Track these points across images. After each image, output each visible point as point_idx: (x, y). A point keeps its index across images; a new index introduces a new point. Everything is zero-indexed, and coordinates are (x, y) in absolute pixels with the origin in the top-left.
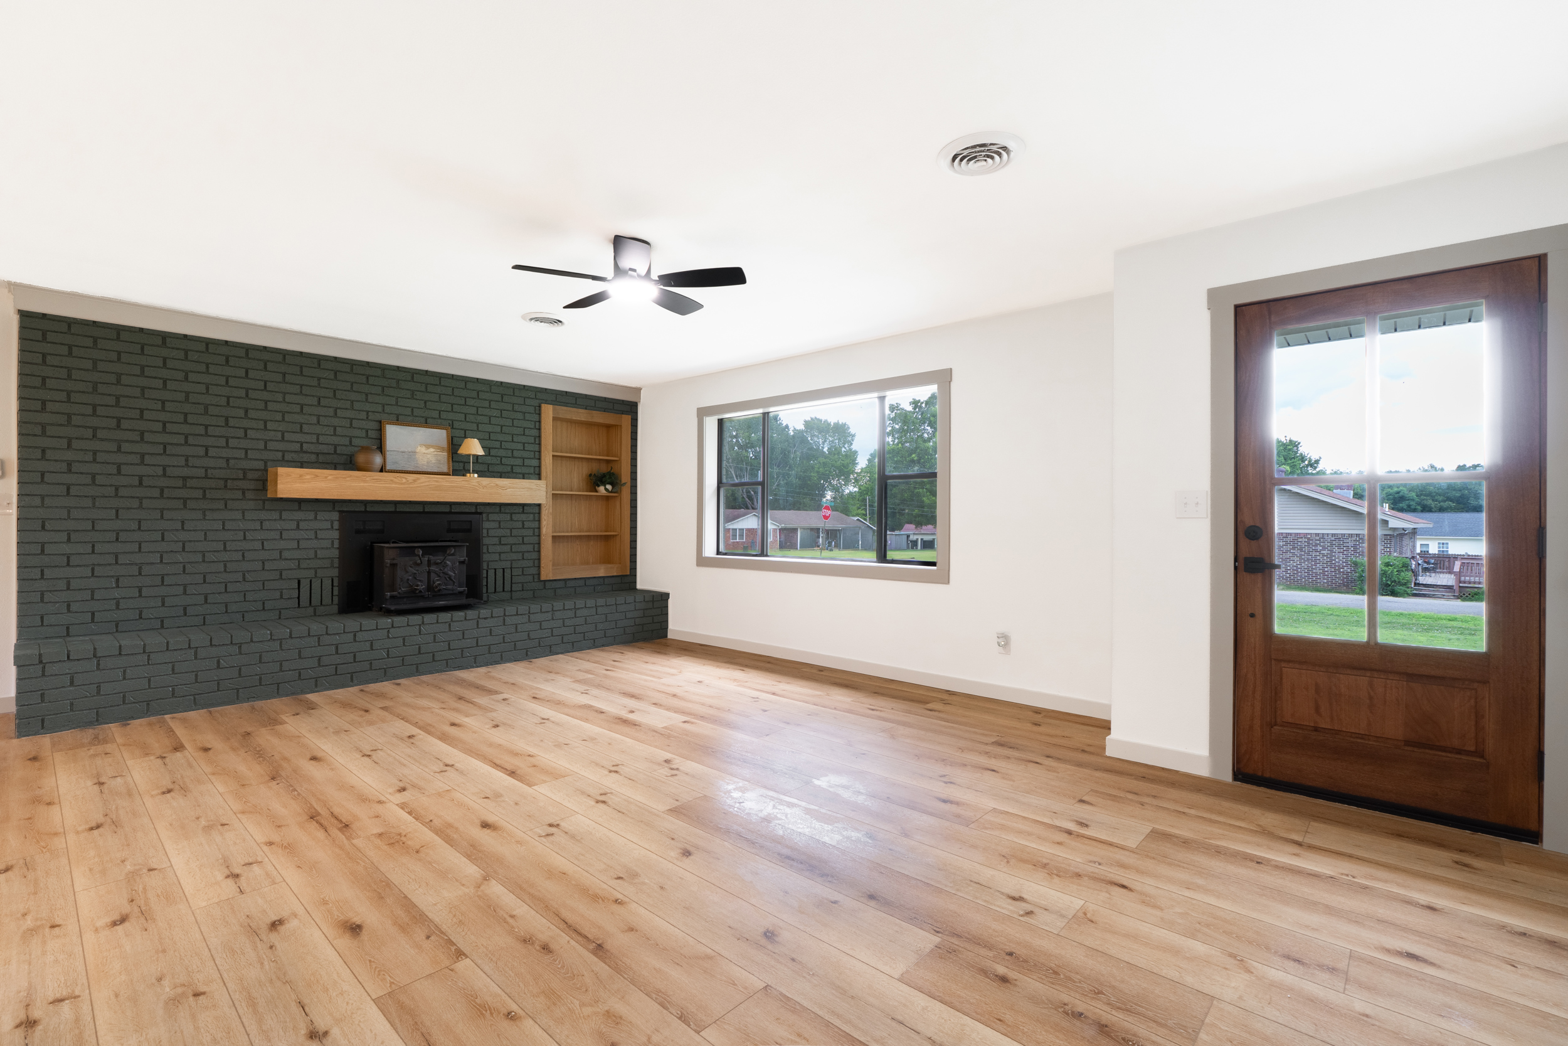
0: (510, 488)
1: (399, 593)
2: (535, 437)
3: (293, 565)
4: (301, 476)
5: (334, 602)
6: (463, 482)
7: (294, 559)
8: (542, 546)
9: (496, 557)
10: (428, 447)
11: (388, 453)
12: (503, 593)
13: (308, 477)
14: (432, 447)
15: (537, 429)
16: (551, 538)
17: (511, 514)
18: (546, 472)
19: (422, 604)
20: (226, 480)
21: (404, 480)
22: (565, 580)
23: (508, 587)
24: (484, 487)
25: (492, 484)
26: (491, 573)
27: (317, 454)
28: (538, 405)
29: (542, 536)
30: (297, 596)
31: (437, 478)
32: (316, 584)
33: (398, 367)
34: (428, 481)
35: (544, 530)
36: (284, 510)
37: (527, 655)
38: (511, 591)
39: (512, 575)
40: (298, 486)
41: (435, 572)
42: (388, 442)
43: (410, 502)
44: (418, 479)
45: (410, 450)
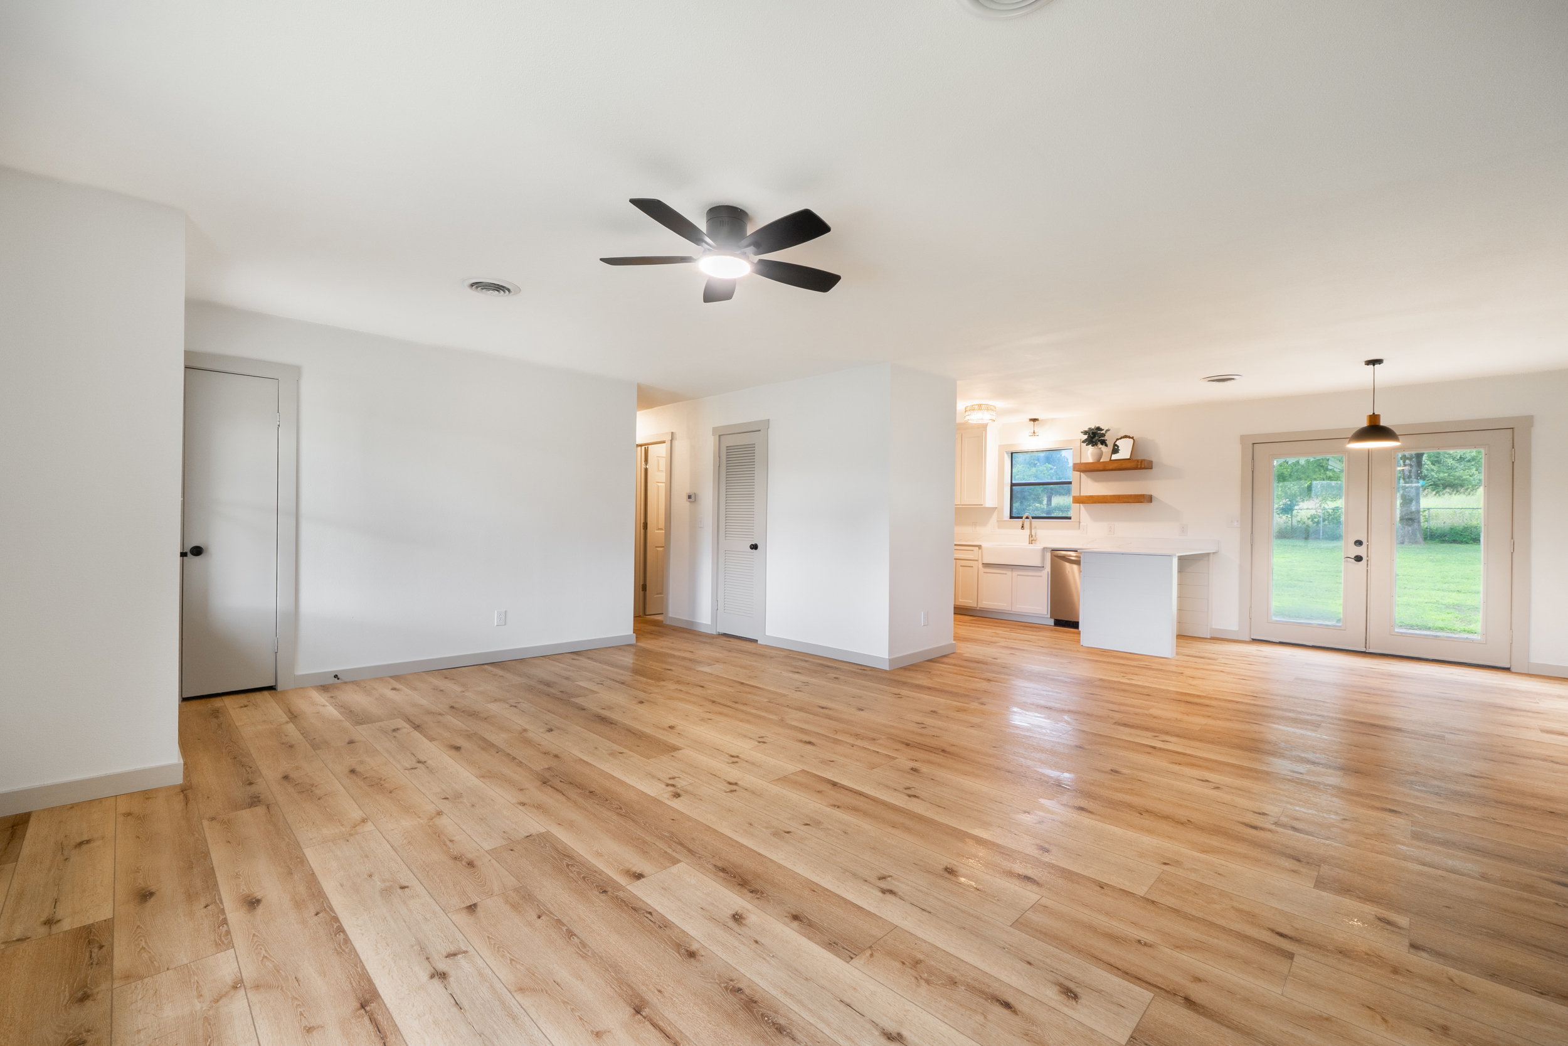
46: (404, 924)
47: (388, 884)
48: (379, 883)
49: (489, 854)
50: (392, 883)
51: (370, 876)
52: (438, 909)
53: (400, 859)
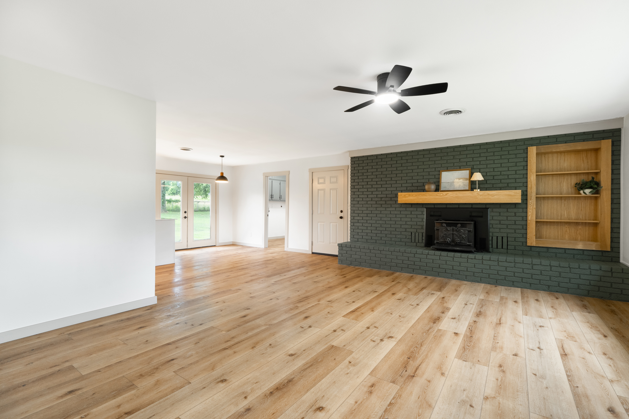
0: (496, 195)
1: (440, 241)
2: (524, 166)
3: (410, 227)
4: (405, 195)
5: (423, 242)
6: (469, 194)
7: (410, 225)
8: (528, 226)
9: (497, 230)
10: (459, 179)
11: (442, 184)
12: (502, 249)
13: (407, 195)
14: (462, 179)
15: (525, 161)
16: (535, 222)
17: (507, 209)
18: (531, 185)
19: (450, 248)
20: (391, 198)
21: (442, 195)
22: (548, 248)
23: (505, 246)
24: (480, 196)
25: (486, 194)
26: (495, 239)
27: (417, 187)
28: (526, 148)
29: (528, 221)
30: (411, 238)
31: (456, 193)
32: (417, 234)
33: (448, 147)
34: (453, 194)
35: (529, 218)
36: (407, 207)
37: (497, 283)
38: (507, 249)
39: (507, 241)
40: (404, 199)
41: (455, 234)
42: (442, 179)
43: (453, 204)
44: (448, 194)
45: (451, 181)
46: (542, 364)
47: (541, 380)
48: (544, 382)
49: (489, 365)
50: (539, 379)
51: (547, 388)
52: (527, 361)
53: (528, 386)
